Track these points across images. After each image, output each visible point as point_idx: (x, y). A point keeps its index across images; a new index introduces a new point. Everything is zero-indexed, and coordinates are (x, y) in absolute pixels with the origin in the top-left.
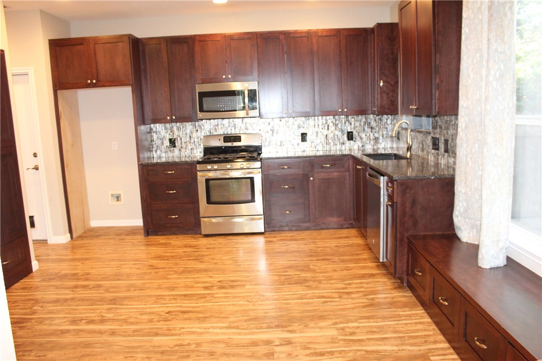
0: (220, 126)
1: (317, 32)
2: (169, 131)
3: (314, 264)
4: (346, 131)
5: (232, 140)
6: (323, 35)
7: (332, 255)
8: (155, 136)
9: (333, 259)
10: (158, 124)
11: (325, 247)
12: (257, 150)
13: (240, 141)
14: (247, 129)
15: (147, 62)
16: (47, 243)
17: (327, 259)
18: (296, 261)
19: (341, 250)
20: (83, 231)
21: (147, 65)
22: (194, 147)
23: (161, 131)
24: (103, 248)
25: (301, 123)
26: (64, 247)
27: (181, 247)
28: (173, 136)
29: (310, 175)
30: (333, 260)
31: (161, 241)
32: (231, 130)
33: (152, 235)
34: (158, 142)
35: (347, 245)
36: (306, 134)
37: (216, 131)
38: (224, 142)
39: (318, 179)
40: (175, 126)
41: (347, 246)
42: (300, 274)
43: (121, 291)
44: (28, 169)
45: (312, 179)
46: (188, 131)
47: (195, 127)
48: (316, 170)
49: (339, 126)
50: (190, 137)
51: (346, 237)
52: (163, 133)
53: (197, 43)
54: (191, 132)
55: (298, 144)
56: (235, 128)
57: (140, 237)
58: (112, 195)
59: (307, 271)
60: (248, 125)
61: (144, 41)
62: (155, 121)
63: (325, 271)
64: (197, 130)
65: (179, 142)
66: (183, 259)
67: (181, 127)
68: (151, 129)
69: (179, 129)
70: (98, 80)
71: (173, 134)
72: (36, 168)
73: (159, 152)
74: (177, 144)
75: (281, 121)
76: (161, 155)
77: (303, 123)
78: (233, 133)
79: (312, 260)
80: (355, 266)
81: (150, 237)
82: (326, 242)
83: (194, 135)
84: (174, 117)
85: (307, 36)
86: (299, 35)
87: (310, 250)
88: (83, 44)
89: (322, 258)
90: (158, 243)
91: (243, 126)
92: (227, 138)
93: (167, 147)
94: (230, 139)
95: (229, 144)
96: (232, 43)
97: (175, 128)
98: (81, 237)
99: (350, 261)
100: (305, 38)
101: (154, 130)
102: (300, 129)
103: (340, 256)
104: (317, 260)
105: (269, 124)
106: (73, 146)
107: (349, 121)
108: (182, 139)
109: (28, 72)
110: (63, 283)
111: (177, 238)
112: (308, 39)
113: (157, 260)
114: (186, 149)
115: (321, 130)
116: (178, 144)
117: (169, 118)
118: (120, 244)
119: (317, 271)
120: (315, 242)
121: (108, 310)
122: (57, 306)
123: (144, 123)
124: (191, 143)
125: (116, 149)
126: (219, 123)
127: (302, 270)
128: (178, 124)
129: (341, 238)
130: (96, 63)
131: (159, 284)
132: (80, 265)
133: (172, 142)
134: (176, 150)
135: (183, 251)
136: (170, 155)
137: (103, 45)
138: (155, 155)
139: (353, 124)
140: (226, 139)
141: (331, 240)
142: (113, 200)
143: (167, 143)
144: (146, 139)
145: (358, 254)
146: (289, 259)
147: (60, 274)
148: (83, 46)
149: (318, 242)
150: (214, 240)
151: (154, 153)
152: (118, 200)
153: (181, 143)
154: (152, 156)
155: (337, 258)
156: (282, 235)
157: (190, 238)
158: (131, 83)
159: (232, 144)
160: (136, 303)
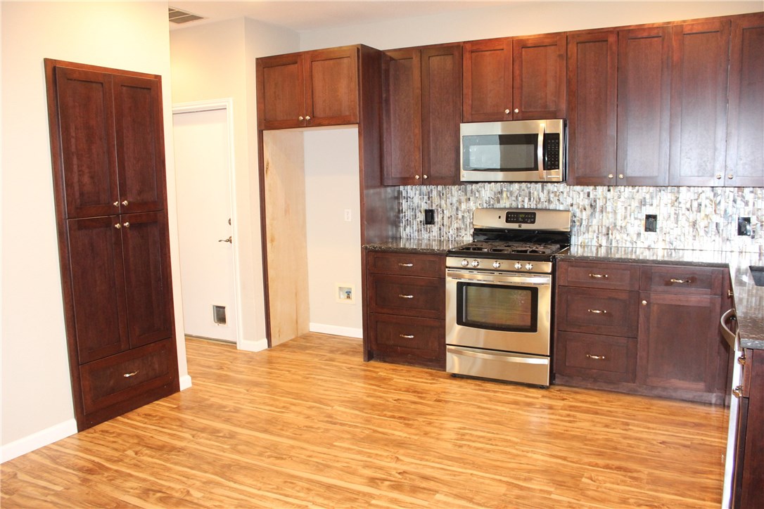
0: (504, 195)
1: (682, 26)
2: (426, 197)
3: (593, 474)
4: (736, 218)
5: (520, 219)
6: (694, 31)
7: (643, 461)
8: (405, 205)
9: (639, 471)
10: (409, 187)
11: (640, 439)
12: (563, 239)
13: (533, 222)
14: (549, 201)
15: (391, 87)
16: (236, 348)
17: (626, 470)
18: (564, 459)
19: (668, 453)
20: (293, 337)
21: (391, 93)
22: (463, 226)
23: (415, 198)
24: (293, 370)
25: (648, 196)
26: (250, 358)
27: (400, 390)
28: (432, 206)
29: (642, 295)
30: (635, 475)
31: (380, 373)
32: (523, 201)
33: (376, 360)
34: (409, 214)
35: (689, 443)
36: (655, 217)
37: (499, 202)
38: (507, 221)
39: (658, 304)
40: (435, 190)
41: (685, 446)
42: (550, 493)
43: (249, 453)
44: (220, 241)
45: (644, 302)
46: (454, 200)
47: (466, 194)
48: (654, 287)
49: (722, 207)
50: (457, 209)
51: (697, 425)
52: (416, 200)
53: (467, 55)
54: (460, 202)
55: (639, 234)
56: (530, 199)
57: (358, 359)
58: (341, 289)
59: (569, 488)
60: (552, 195)
61: (388, 54)
62: (406, 181)
63: (604, 496)
64: (469, 199)
65: (440, 216)
66: (385, 413)
67: (445, 192)
68: (399, 193)
69: (440, 195)
70: (313, 117)
71: (432, 202)
72: (230, 241)
73: (408, 229)
74: (436, 220)
75: (609, 190)
76: (412, 235)
77: (652, 198)
78: (526, 207)
79: (596, 465)
80: (672, 500)
81: (372, 363)
82: (649, 428)
83: (463, 206)
84: (425, 177)
85: (661, 35)
86: (645, 35)
87: (607, 440)
88: (296, 63)
89: (617, 463)
90: (374, 375)
91: (543, 197)
92: (512, 216)
93: (421, 222)
94: (517, 218)
95: (515, 226)
96: (523, 53)
97: (434, 193)
98: (284, 346)
99: (670, 484)
100: (656, 39)
101: (404, 194)
102: (643, 208)
103: (655, 468)
104: (607, 467)
105: (589, 195)
106: (287, 211)
107: (743, 197)
108: (445, 212)
109: (226, 106)
110: (195, 419)
111: (409, 371)
112: (663, 39)
113: (346, 407)
114: (449, 227)
115: (684, 210)
116: (438, 218)
117: (417, 177)
118: (323, 367)
119: (590, 493)
120: (627, 424)
121: (204, 483)
122: (152, 457)
123: (382, 184)
124: (457, 218)
125: (350, 220)
126: (504, 189)
127: (560, 484)
128: (440, 188)
129: (685, 424)
130: (312, 91)
131: (311, 453)
132: (240, 393)
133: (430, 217)
134: (435, 229)
135: (397, 397)
136: (425, 235)
137: (323, 62)
138: (404, 235)
139: (751, 204)
140: (511, 218)
141: (661, 427)
142: (342, 296)
143: (421, 217)
144: (392, 209)
145: (696, 472)
146: (554, 453)
147: (207, 402)
148: (296, 65)
149: (634, 425)
150: (461, 387)
151: (402, 229)
152: (349, 297)
153: (443, 218)
154: (398, 236)
155: (646, 471)
156: (579, 397)
157: (426, 375)
158: (358, 122)
159: (520, 226)
160: (249, 481)
